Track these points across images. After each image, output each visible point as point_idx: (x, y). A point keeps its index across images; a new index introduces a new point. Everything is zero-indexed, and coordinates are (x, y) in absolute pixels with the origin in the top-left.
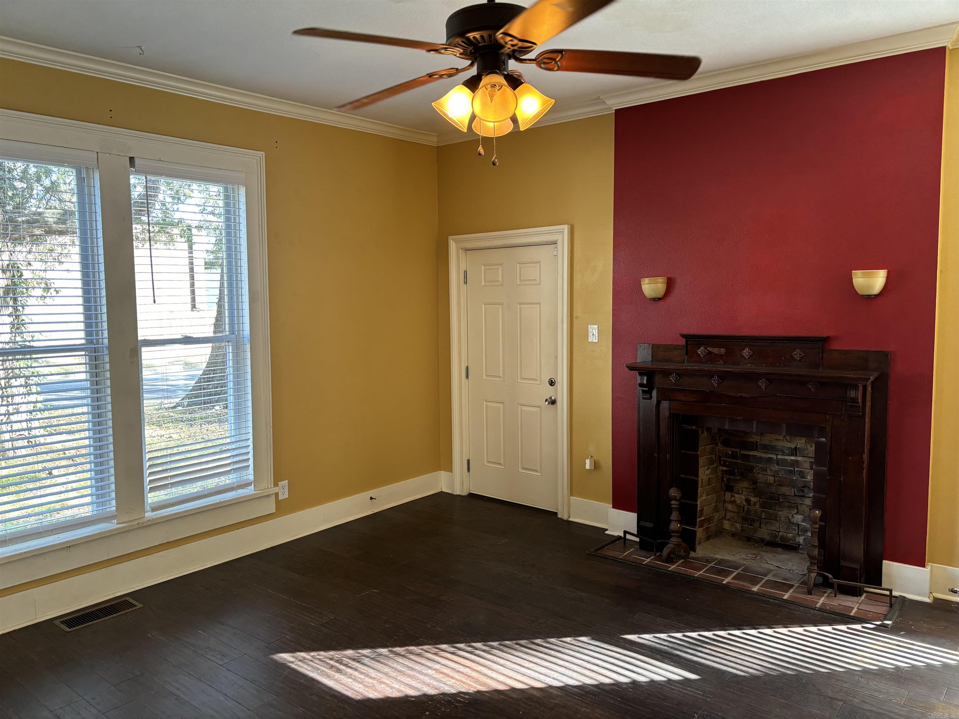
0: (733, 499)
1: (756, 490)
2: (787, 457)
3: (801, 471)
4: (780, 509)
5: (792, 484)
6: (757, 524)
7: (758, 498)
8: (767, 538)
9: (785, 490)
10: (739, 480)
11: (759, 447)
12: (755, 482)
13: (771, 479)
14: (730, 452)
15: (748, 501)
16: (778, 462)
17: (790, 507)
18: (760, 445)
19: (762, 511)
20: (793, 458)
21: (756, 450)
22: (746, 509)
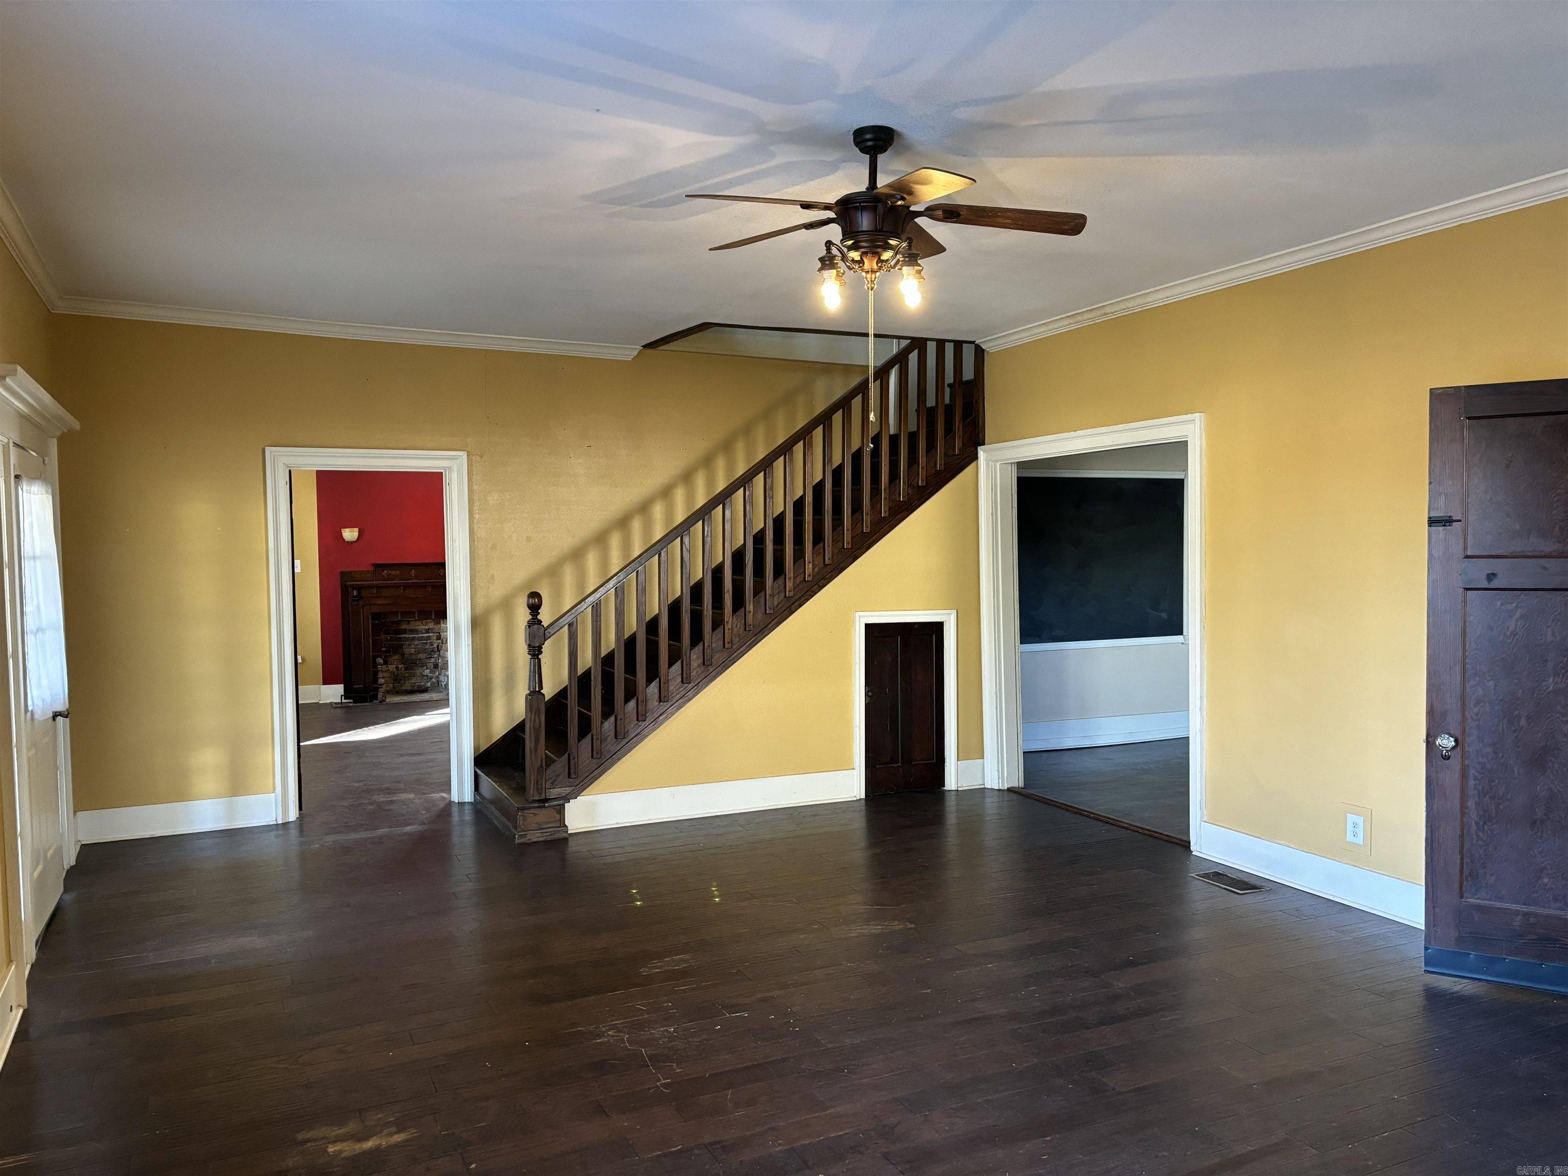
0: (387, 668)
1: (403, 660)
2: (423, 635)
3: (431, 642)
4: (416, 669)
5: (425, 651)
6: (403, 681)
7: (403, 665)
8: (409, 688)
9: (421, 656)
10: (393, 655)
11: (407, 631)
12: (403, 655)
13: (413, 651)
14: (389, 638)
15: (397, 668)
16: (419, 639)
17: (422, 666)
18: (409, 630)
19: (406, 673)
20: (427, 635)
21: (406, 633)
22: (396, 674)
